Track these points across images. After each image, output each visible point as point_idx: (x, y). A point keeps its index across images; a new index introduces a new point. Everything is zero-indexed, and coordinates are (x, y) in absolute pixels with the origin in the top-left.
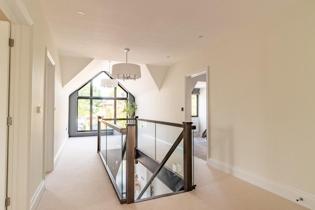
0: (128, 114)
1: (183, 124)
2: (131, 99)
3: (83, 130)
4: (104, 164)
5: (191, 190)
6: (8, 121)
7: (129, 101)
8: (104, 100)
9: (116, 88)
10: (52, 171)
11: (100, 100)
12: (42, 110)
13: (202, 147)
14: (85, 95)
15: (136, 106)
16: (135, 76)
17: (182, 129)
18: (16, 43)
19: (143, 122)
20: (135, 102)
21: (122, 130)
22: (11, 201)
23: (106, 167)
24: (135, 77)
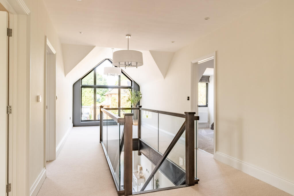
0: (133, 104)
1: (185, 114)
2: (135, 87)
3: (89, 119)
4: (105, 155)
5: (194, 185)
6: (7, 109)
7: (134, 89)
8: (110, 89)
9: (120, 76)
10: (54, 160)
11: (106, 89)
12: (41, 99)
13: (210, 139)
14: (91, 83)
15: (141, 95)
16: (137, 63)
17: (184, 120)
18: (14, 33)
19: (147, 112)
20: (139, 91)
21: (120, 120)
22: (11, 187)
23: (107, 158)
24: (137, 65)
